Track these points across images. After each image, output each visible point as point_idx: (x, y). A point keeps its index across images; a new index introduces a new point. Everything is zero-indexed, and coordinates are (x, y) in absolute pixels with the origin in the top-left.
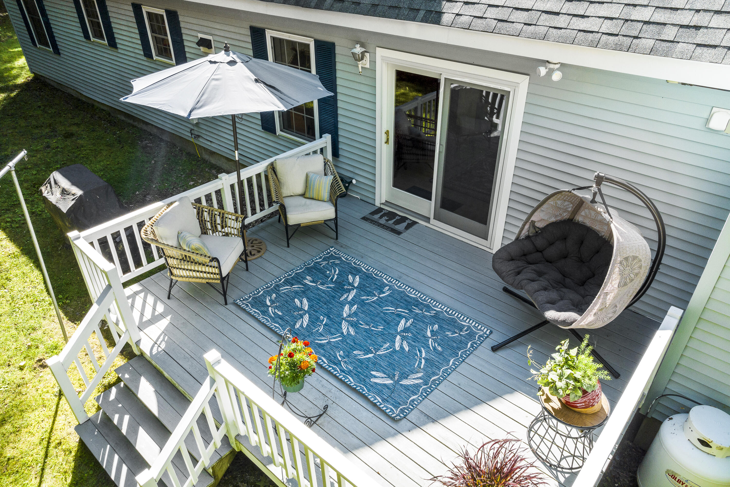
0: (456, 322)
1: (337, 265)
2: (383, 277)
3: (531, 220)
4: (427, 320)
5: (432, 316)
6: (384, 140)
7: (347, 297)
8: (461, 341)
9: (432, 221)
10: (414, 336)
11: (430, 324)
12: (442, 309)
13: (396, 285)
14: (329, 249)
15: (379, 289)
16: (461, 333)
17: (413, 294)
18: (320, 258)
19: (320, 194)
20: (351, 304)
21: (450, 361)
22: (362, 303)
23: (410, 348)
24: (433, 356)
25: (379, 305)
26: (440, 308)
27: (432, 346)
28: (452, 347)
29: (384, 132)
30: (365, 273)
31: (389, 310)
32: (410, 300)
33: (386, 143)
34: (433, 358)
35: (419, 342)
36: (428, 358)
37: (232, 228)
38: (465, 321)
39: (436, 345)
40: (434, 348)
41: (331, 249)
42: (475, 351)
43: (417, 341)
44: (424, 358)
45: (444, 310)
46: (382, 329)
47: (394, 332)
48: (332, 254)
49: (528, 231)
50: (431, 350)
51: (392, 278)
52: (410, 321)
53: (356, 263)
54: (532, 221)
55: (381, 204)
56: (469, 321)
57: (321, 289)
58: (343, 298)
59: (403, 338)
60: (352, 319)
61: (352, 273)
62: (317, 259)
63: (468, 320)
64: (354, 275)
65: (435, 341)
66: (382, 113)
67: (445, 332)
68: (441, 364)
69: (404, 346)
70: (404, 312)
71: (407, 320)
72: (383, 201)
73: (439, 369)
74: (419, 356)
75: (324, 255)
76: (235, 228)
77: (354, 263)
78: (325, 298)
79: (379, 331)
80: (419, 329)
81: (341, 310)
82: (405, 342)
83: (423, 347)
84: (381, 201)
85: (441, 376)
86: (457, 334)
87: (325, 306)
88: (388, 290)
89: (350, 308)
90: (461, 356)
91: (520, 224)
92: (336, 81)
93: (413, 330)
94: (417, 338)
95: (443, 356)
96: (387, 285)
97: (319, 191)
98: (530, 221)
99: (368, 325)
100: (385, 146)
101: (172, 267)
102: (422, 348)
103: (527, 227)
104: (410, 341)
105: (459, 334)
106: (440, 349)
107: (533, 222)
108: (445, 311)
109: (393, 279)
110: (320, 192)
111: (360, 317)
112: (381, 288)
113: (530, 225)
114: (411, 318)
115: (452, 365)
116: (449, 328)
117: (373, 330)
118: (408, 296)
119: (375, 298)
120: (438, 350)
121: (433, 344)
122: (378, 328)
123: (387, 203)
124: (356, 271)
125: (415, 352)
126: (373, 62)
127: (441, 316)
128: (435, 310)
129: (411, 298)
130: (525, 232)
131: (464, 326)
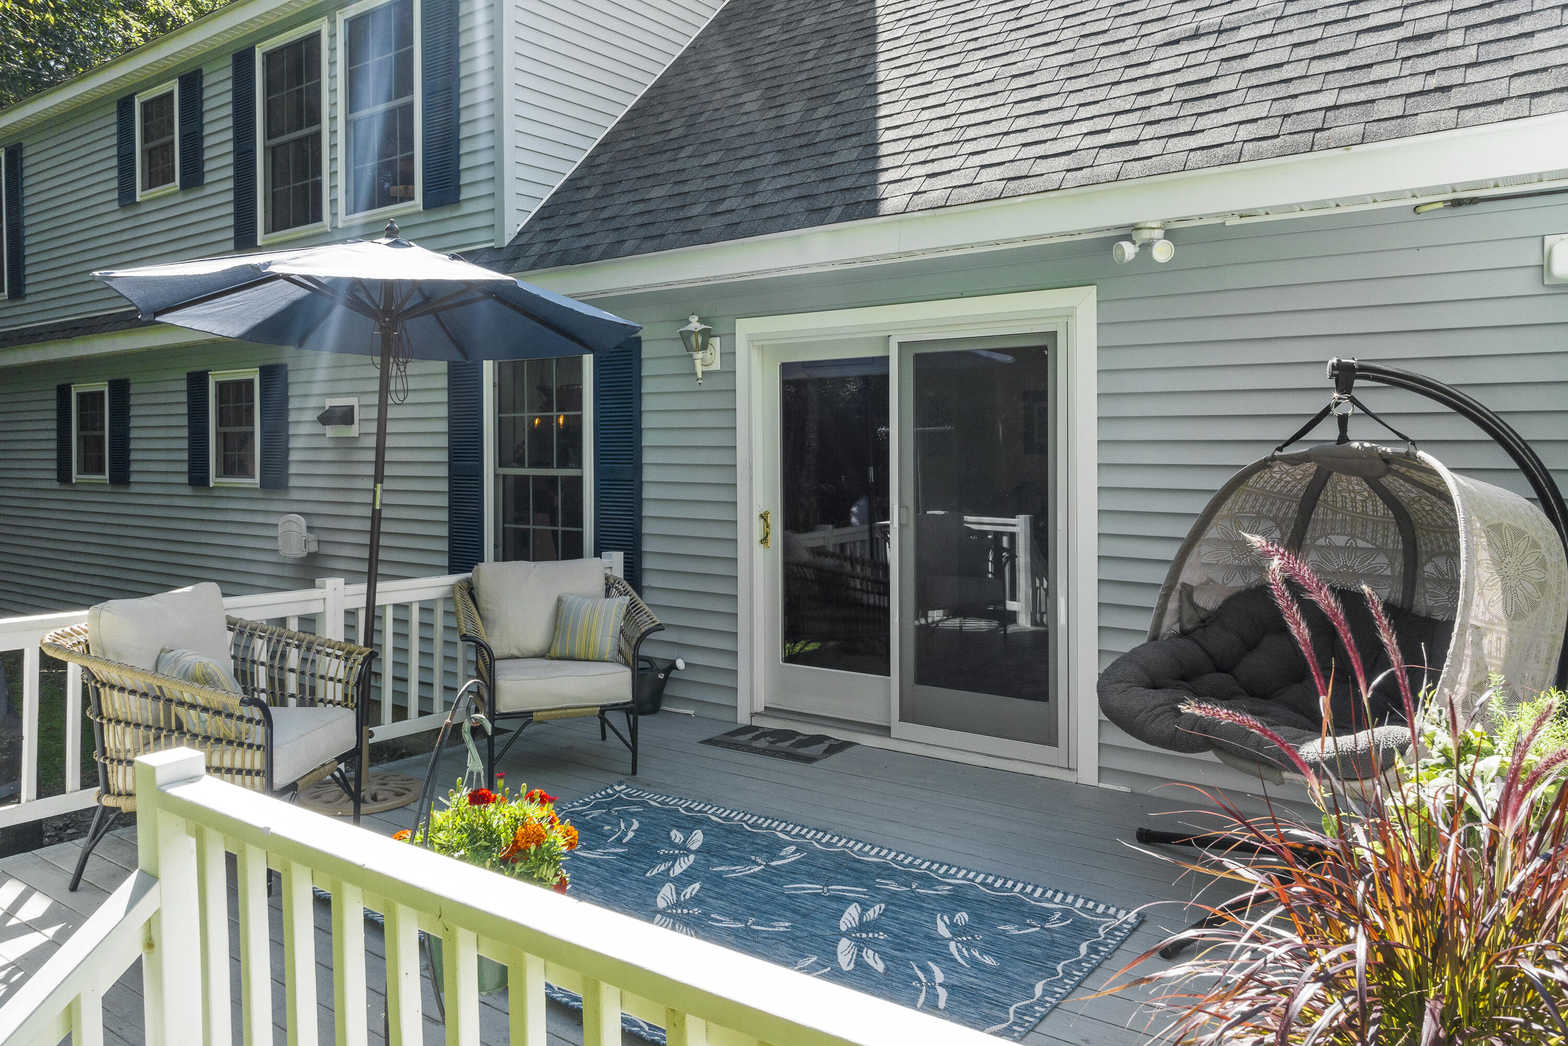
0: (1022, 903)
1: (633, 815)
2: (775, 829)
3: (1180, 581)
4: (929, 903)
5: (945, 897)
6: (758, 535)
7: (669, 869)
8: (1053, 942)
9: (899, 728)
10: (896, 936)
11: (943, 912)
12: (969, 880)
13: (818, 841)
14: (612, 787)
15: (767, 852)
16: (1047, 926)
17: (873, 856)
18: (585, 804)
19: (592, 643)
20: (682, 882)
21: (1033, 986)
22: (718, 880)
23: (889, 963)
24: (972, 979)
25: (770, 881)
26: (964, 878)
27: (963, 957)
28: (1030, 955)
29: (759, 514)
30: (721, 824)
31: (804, 889)
32: (865, 868)
33: (761, 542)
34: (972, 983)
35: (914, 950)
36: (957, 983)
37: (331, 679)
38: (1051, 900)
39: (977, 954)
40: (973, 962)
41: (616, 787)
42: (1107, 962)
43: (909, 948)
44: (941, 985)
45: (979, 880)
46: (787, 927)
47: (828, 932)
48: (619, 798)
49: (1180, 620)
50: (962, 966)
51: (803, 827)
52: (877, 908)
53: (692, 810)
54: (1184, 585)
55: (753, 715)
56: (1064, 899)
57: (586, 858)
58: (655, 872)
59: (861, 945)
60: (685, 911)
61: (679, 827)
62: (574, 807)
63: (1060, 896)
64: (687, 831)
65: (969, 945)
66: (751, 467)
67: (994, 926)
68: (1004, 994)
69: (870, 962)
70: (850, 891)
71: (865, 907)
72: (760, 708)
73: (1005, 1008)
74: (924, 980)
75: (597, 798)
76: (340, 681)
77: (687, 809)
78: (598, 875)
79: (777, 933)
80: (905, 921)
81: (650, 896)
82: (871, 953)
83: (930, 960)
84: (752, 706)
85: (1015, 1023)
86: (1037, 929)
87: (597, 889)
88: (792, 853)
89: (677, 889)
90: (1068, 975)
91: (1152, 600)
92: (641, 421)
93: (890, 925)
94: (908, 941)
95: (1007, 977)
96: (790, 844)
97: (589, 632)
98: (1178, 586)
99: (740, 921)
100: (759, 549)
101: (112, 760)
102: (930, 963)
103: (1173, 605)
104: (888, 950)
105: (1042, 927)
106: (989, 961)
107: (1188, 592)
108: (983, 884)
109: (805, 830)
110: (593, 635)
111: (710, 905)
112: (773, 848)
113: (1181, 600)
114: (876, 903)
115: (1043, 996)
116: (1005, 917)
117: (758, 931)
118: (859, 861)
119: (757, 869)
120: (985, 965)
121: (966, 953)
122: (773, 927)
123: (769, 711)
124: (689, 823)
125: (909, 971)
126: (729, 355)
127: (971, 894)
128: (949, 884)
129: (868, 863)
130: (1170, 624)
131: (1052, 912)
